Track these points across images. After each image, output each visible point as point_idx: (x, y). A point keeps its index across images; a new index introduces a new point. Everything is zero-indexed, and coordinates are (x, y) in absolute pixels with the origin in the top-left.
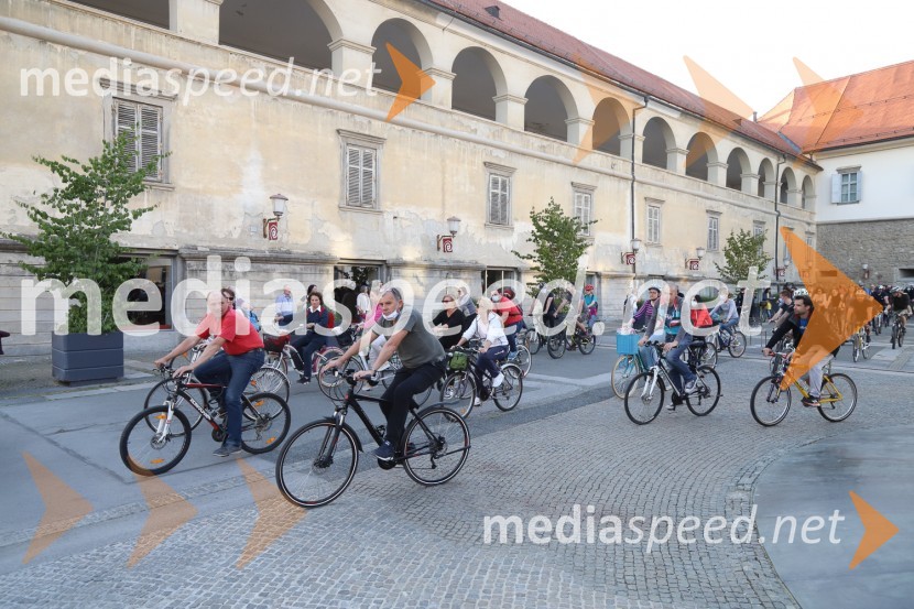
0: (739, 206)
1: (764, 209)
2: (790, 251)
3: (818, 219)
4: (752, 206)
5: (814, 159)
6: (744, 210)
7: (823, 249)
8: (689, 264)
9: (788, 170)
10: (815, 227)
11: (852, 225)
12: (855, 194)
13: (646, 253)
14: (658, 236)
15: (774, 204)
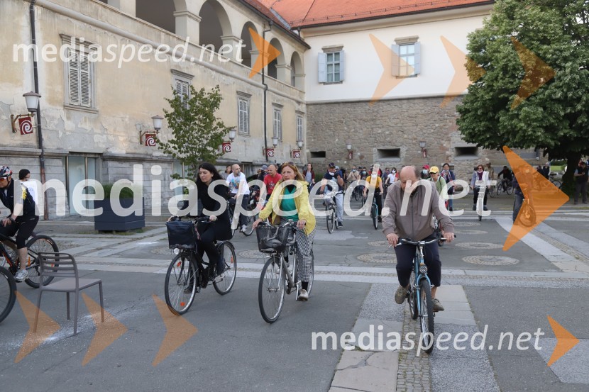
0: (217, 71)
1: (250, 80)
2: (280, 129)
3: (308, 98)
4: (235, 73)
5: (302, 36)
6: (224, 77)
7: (313, 130)
8: (144, 137)
9: (275, 42)
10: (304, 106)
11: (337, 105)
12: (339, 74)
13: (65, 119)
14: (89, 97)
15: (261, 77)
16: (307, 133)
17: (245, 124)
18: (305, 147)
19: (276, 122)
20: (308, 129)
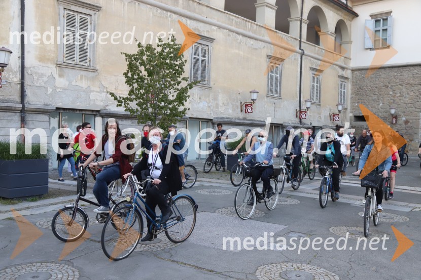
0: (244, 36)
2: (319, 92)
3: (353, 64)
4: (266, 39)
5: (349, 5)
6: (252, 42)
7: (357, 94)
10: (349, 72)
11: (383, 70)
12: (386, 39)
13: (56, 76)
14: (88, 56)
15: (298, 42)
16: (352, 98)
17: (276, 87)
18: (349, 110)
19: (313, 86)
20: (351, 94)
